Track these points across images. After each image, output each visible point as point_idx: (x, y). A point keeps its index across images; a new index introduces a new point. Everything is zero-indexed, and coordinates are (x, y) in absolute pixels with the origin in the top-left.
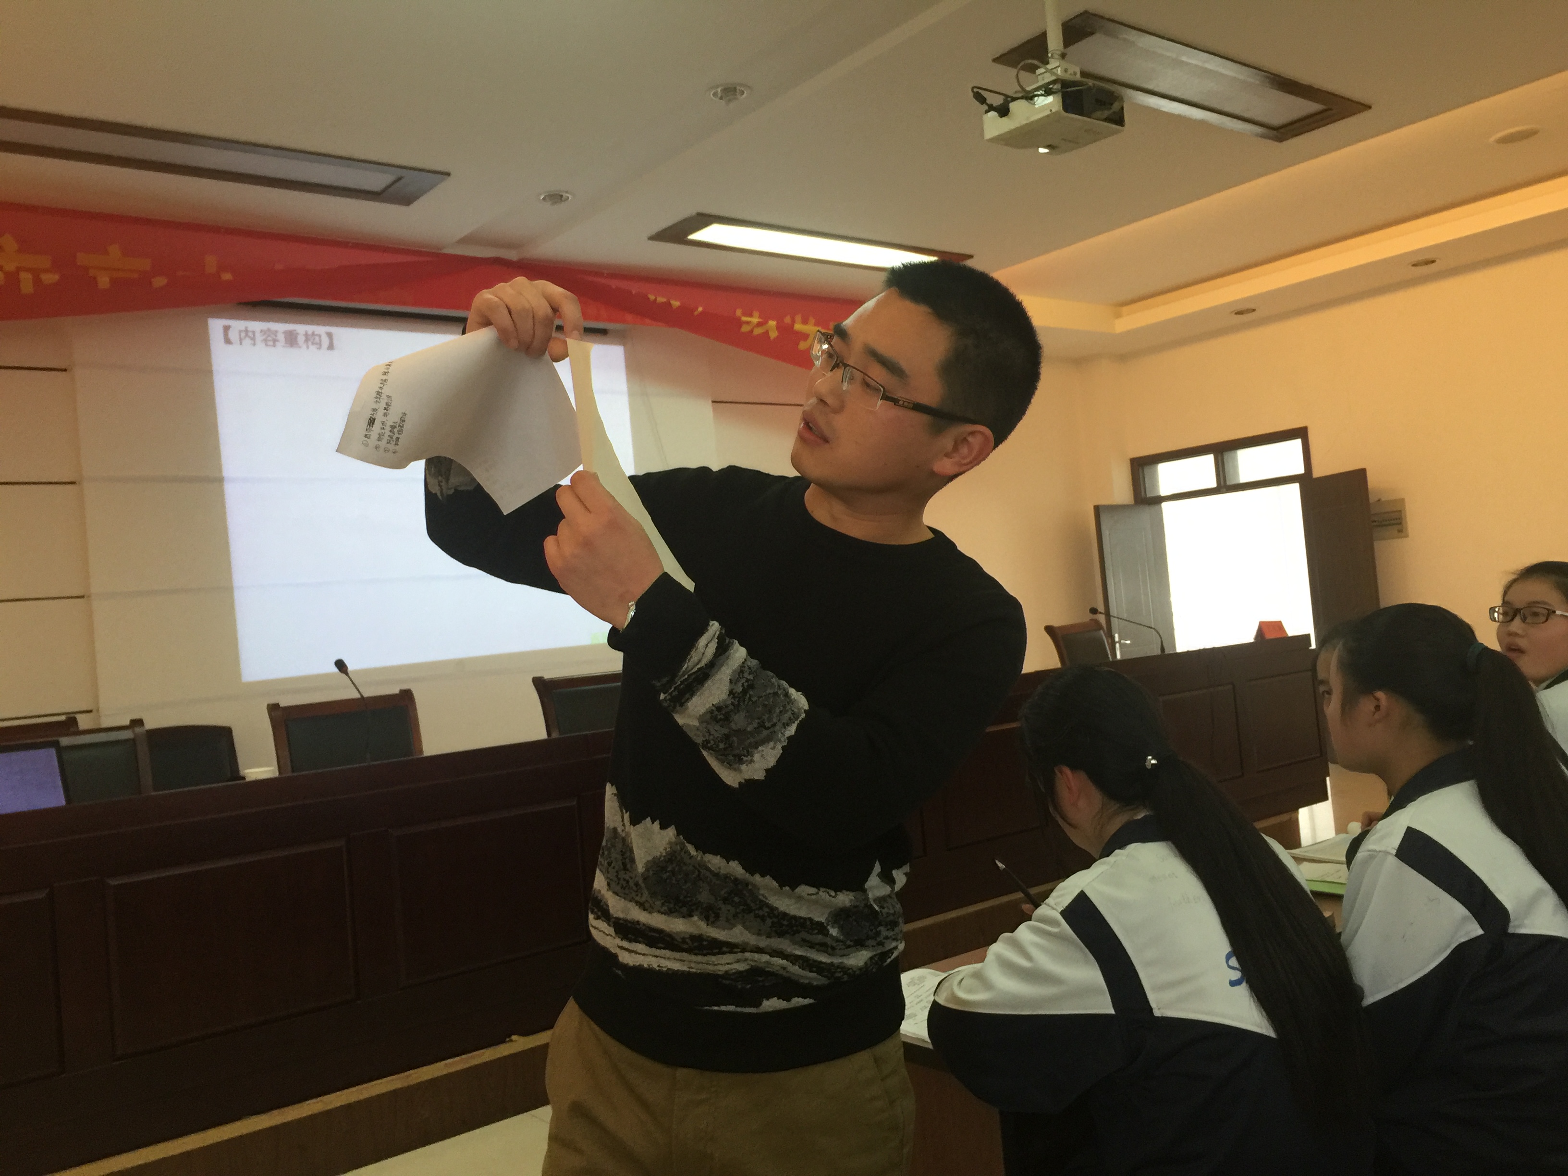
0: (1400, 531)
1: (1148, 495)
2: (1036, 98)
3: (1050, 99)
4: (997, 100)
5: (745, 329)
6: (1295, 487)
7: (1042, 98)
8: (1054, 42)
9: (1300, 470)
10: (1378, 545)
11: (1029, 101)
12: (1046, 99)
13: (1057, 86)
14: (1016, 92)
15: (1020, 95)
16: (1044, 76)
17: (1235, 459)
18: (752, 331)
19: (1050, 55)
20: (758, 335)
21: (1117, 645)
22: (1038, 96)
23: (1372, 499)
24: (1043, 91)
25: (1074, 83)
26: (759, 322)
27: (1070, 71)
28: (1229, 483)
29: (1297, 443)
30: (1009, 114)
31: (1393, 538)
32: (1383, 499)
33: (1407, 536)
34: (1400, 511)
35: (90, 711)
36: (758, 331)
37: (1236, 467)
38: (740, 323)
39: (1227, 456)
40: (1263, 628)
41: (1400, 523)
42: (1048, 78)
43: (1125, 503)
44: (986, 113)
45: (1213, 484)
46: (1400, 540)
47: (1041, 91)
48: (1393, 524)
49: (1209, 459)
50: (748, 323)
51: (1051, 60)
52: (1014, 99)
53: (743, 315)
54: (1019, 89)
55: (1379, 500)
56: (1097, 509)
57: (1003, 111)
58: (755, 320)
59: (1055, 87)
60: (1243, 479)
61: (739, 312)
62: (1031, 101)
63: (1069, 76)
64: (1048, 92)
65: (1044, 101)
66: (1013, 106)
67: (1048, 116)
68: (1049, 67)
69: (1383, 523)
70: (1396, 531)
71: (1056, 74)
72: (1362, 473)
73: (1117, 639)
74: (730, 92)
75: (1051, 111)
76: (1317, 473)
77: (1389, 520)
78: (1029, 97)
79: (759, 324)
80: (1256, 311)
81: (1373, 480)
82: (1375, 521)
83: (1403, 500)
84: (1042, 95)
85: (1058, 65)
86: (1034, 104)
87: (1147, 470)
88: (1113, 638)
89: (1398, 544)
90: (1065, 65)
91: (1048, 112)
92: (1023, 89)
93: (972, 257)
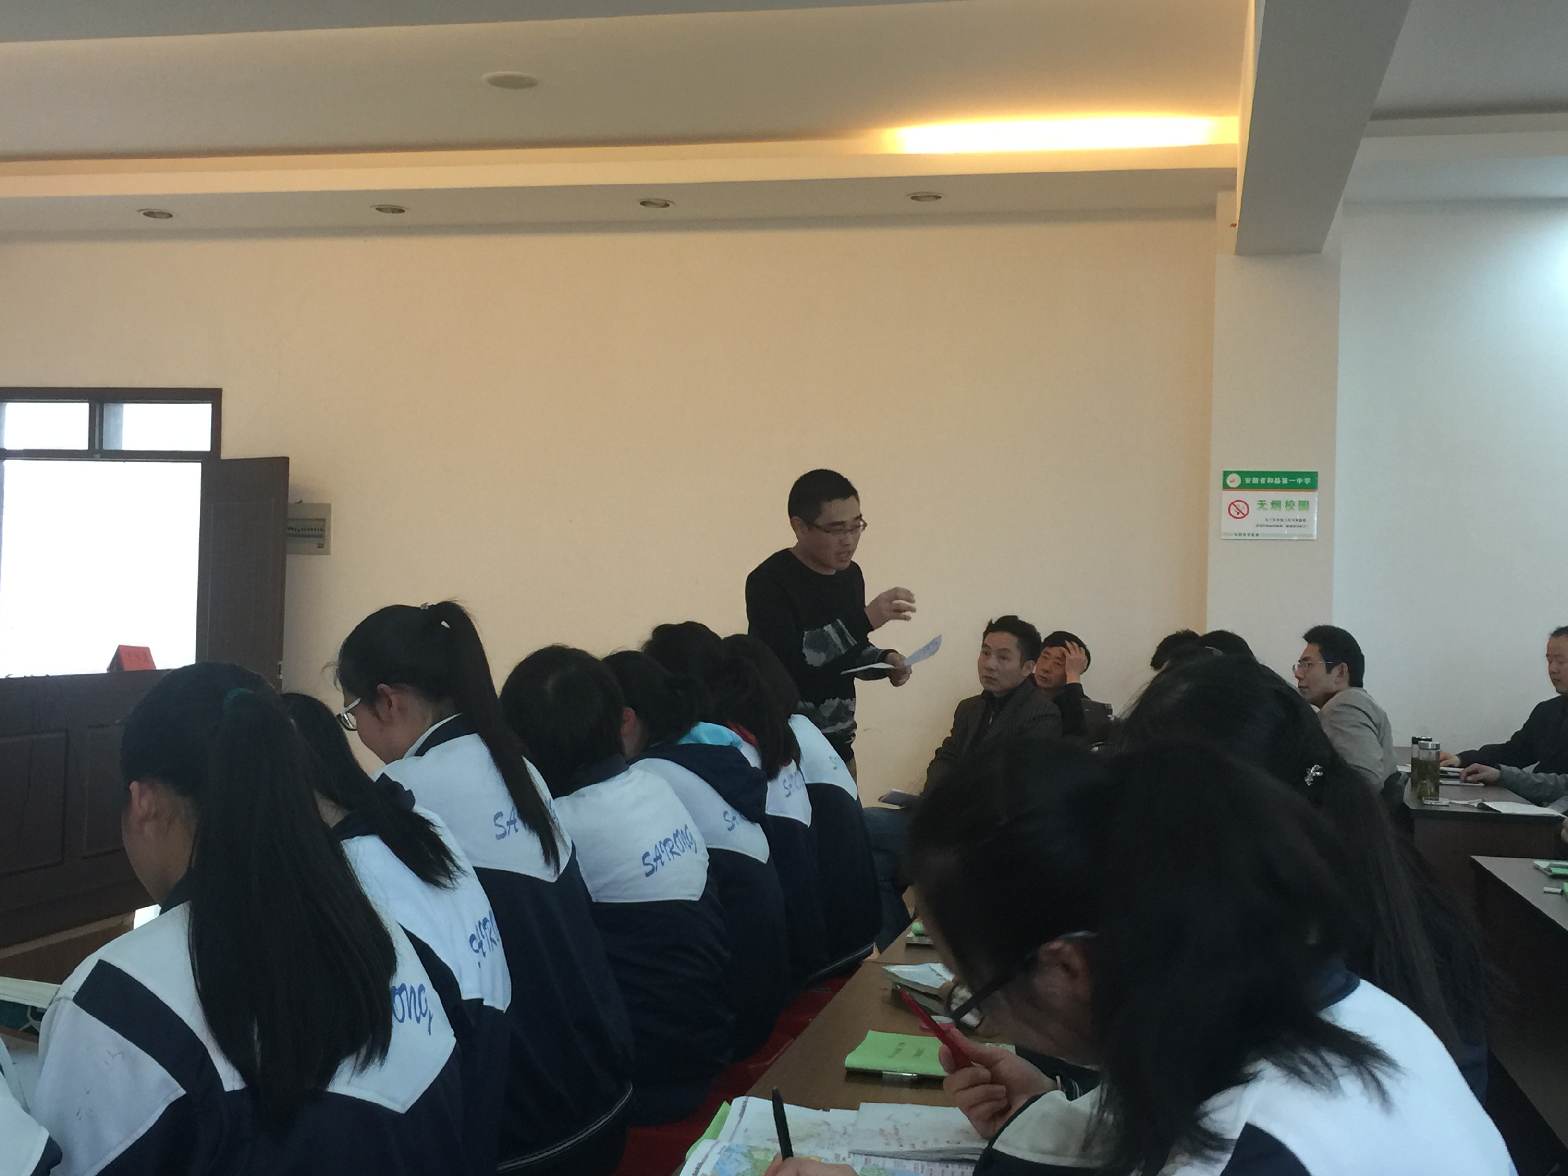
0: (320, 546)
6: (196, 468)
9: (205, 445)
10: (293, 562)
17: (119, 416)
23: (292, 499)
28: (106, 447)
29: (206, 409)
31: (312, 554)
32: (305, 502)
33: (327, 553)
34: (323, 520)
37: (119, 427)
39: (110, 409)
40: (123, 655)
41: (322, 536)
45: (84, 445)
46: (319, 557)
48: (312, 536)
49: (82, 409)
55: (301, 502)
60: (127, 445)
69: (302, 532)
70: (316, 546)
72: (285, 461)
76: (228, 453)
77: (309, 530)
80: (172, 218)
81: (297, 474)
82: (292, 529)
83: (328, 506)
89: (316, 561)
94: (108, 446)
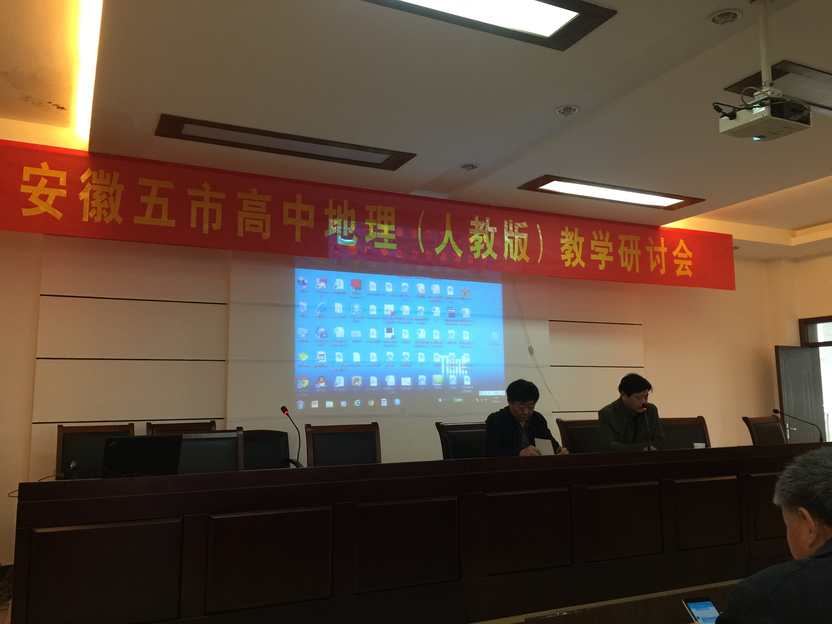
1: (810, 342)
2: (754, 109)
3: (763, 109)
4: (728, 110)
7: (757, 109)
8: (766, 77)
11: (750, 110)
12: (760, 109)
13: (768, 102)
14: (741, 106)
15: (743, 107)
16: (759, 96)
19: (763, 84)
21: (788, 431)
22: (755, 107)
24: (759, 104)
25: (778, 100)
27: (776, 93)
30: (736, 118)
35: (222, 419)
42: (762, 97)
43: (795, 346)
44: (721, 118)
47: (758, 105)
51: (764, 87)
52: (739, 109)
54: (743, 104)
56: (777, 348)
57: (732, 116)
59: (767, 102)
62: (751, 111)
63: (775, 96)
64: (762, 105)
65: (759, 110)
66: (738, 113)
67: (761, 119)
68: (763, 91)
71: (767, 95)
73: (788, 427)
74: (568, 110)
75: (763, 116)
78: (750, 108)
84: (758, 107)
85: (769, 90)
86: (752, 112)
87: (809, 327)
88: (785, 426)
90: (773, 89)
91: (761, 117)
92: (746, 104)
93: (704, 200)
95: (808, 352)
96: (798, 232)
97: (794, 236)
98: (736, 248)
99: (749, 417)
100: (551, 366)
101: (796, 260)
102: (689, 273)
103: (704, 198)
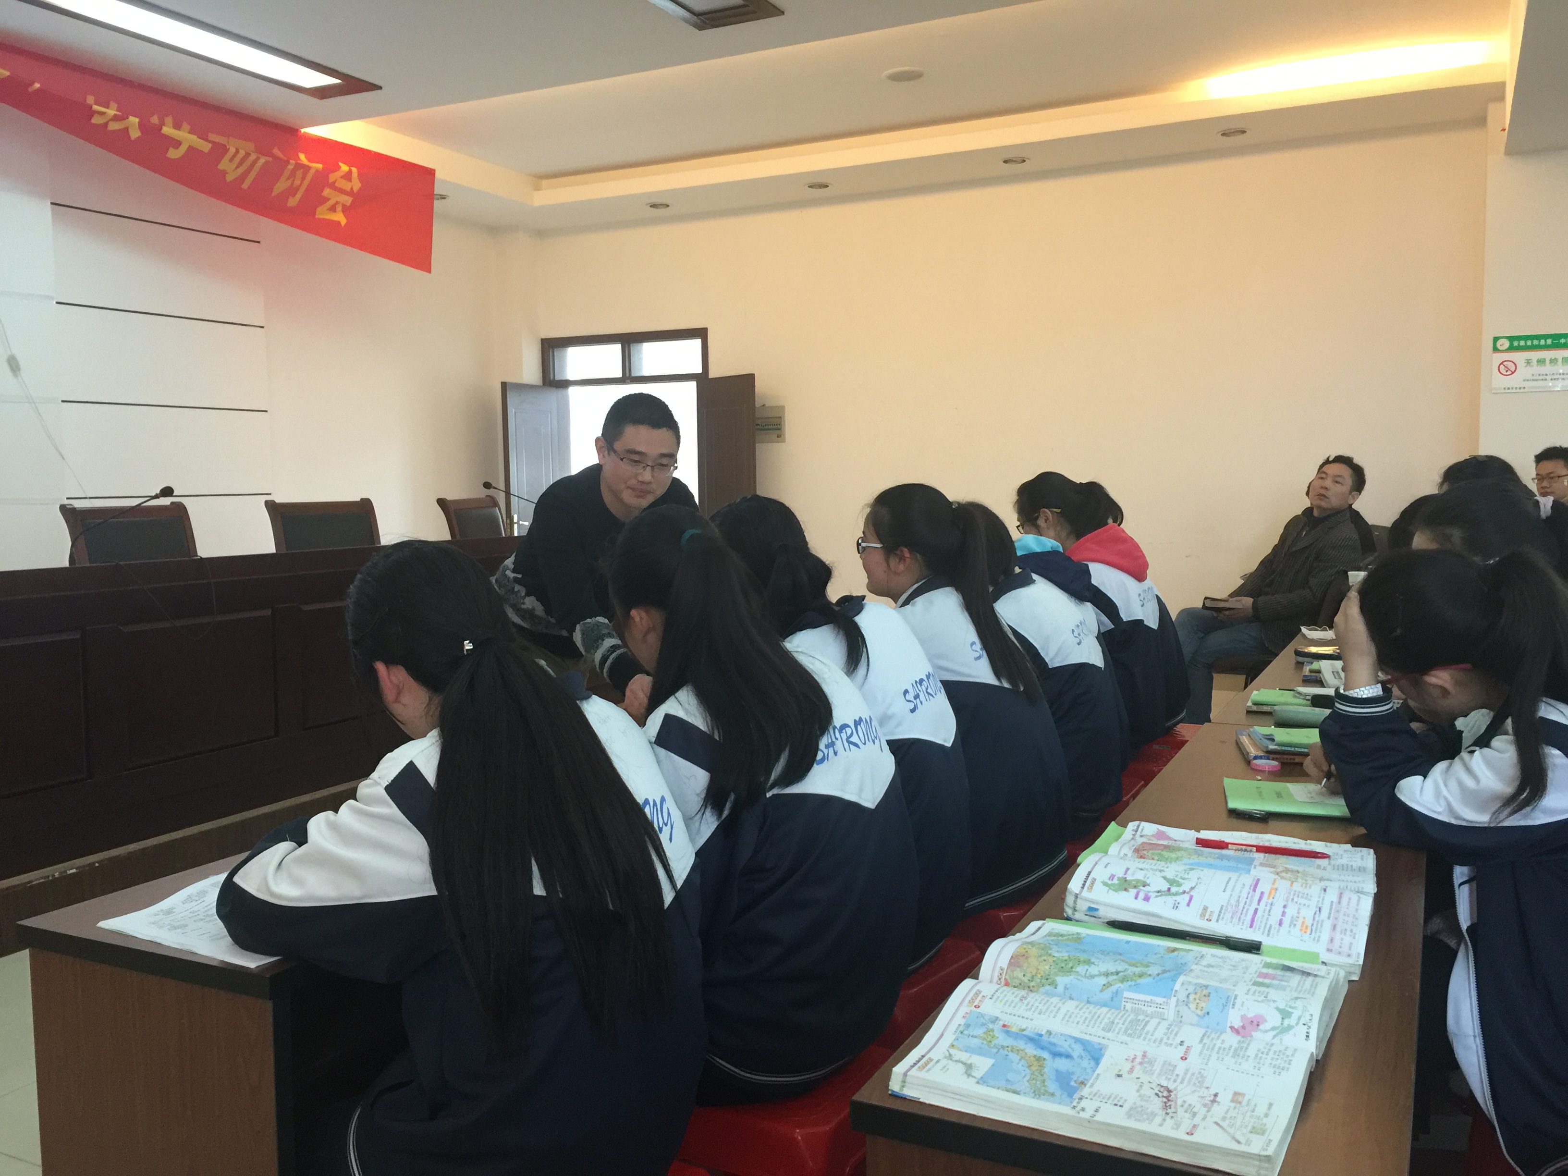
0: (779, 436)
1: (557, 378)
5: (96, 120)
6: (693, 385)
9: (699, 370)
17: (640, 352)
18: (106, 125)
20: (114, 131)
21: (516, 526)
23: (758, 404)
26: (115, 115)
28: (633, 374)
29: (698, 342)
31: (773, 442)
32: (767, 405)
33: (784, 441)
34: (781, 417)
36: (113, 126)
37: (640, 360)
38: (92, 113)
39: (634, 348)
41: (779, 429)
43: (534, 384)
45: (619, 374)
46: (777, 444)
48: (773, 429)
49: (616, 349)
50: (102, 114)
53: (95, 104)
55: (764, 405)
56: (504, 385)
58: (111, 112)
60: (646, 372)
61: (90, 100)
69: (765, 427)
70: (776, 436)
72: (752, 377)
73: (515, 520)
76: (713, 373)
77: (770, 425)
79: (115, 118)
80: (668, 207)
81: (760, 386)
82: (759, 425)
83: (782, 408)
87: (557, 353)
88: (511, 518)
89: (776, 447)
93: (380, 88)
94: (635, 374)
95: (553, 395)
96: (544, 182)
97: (538, 188)
98: (443, 197)
99: (448, 499)
100: (63, 401)
101: (540, 233)
102: (340, 217)
103: (379, 84)
